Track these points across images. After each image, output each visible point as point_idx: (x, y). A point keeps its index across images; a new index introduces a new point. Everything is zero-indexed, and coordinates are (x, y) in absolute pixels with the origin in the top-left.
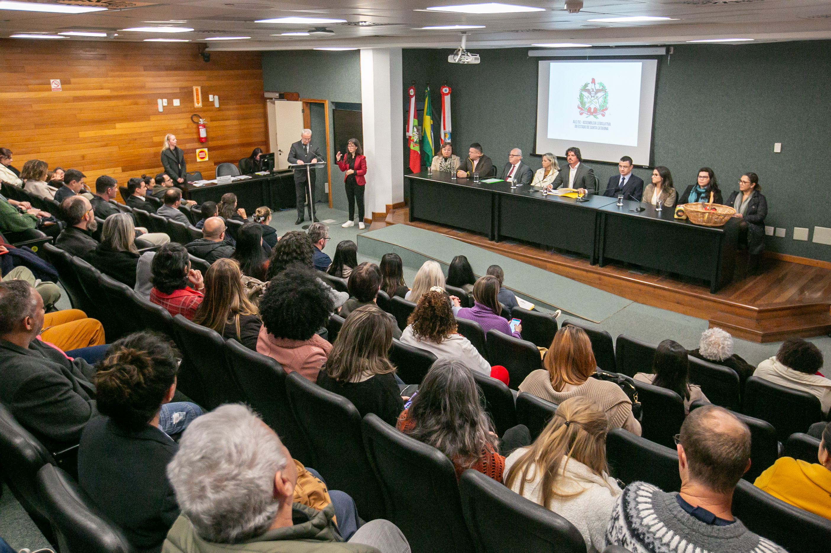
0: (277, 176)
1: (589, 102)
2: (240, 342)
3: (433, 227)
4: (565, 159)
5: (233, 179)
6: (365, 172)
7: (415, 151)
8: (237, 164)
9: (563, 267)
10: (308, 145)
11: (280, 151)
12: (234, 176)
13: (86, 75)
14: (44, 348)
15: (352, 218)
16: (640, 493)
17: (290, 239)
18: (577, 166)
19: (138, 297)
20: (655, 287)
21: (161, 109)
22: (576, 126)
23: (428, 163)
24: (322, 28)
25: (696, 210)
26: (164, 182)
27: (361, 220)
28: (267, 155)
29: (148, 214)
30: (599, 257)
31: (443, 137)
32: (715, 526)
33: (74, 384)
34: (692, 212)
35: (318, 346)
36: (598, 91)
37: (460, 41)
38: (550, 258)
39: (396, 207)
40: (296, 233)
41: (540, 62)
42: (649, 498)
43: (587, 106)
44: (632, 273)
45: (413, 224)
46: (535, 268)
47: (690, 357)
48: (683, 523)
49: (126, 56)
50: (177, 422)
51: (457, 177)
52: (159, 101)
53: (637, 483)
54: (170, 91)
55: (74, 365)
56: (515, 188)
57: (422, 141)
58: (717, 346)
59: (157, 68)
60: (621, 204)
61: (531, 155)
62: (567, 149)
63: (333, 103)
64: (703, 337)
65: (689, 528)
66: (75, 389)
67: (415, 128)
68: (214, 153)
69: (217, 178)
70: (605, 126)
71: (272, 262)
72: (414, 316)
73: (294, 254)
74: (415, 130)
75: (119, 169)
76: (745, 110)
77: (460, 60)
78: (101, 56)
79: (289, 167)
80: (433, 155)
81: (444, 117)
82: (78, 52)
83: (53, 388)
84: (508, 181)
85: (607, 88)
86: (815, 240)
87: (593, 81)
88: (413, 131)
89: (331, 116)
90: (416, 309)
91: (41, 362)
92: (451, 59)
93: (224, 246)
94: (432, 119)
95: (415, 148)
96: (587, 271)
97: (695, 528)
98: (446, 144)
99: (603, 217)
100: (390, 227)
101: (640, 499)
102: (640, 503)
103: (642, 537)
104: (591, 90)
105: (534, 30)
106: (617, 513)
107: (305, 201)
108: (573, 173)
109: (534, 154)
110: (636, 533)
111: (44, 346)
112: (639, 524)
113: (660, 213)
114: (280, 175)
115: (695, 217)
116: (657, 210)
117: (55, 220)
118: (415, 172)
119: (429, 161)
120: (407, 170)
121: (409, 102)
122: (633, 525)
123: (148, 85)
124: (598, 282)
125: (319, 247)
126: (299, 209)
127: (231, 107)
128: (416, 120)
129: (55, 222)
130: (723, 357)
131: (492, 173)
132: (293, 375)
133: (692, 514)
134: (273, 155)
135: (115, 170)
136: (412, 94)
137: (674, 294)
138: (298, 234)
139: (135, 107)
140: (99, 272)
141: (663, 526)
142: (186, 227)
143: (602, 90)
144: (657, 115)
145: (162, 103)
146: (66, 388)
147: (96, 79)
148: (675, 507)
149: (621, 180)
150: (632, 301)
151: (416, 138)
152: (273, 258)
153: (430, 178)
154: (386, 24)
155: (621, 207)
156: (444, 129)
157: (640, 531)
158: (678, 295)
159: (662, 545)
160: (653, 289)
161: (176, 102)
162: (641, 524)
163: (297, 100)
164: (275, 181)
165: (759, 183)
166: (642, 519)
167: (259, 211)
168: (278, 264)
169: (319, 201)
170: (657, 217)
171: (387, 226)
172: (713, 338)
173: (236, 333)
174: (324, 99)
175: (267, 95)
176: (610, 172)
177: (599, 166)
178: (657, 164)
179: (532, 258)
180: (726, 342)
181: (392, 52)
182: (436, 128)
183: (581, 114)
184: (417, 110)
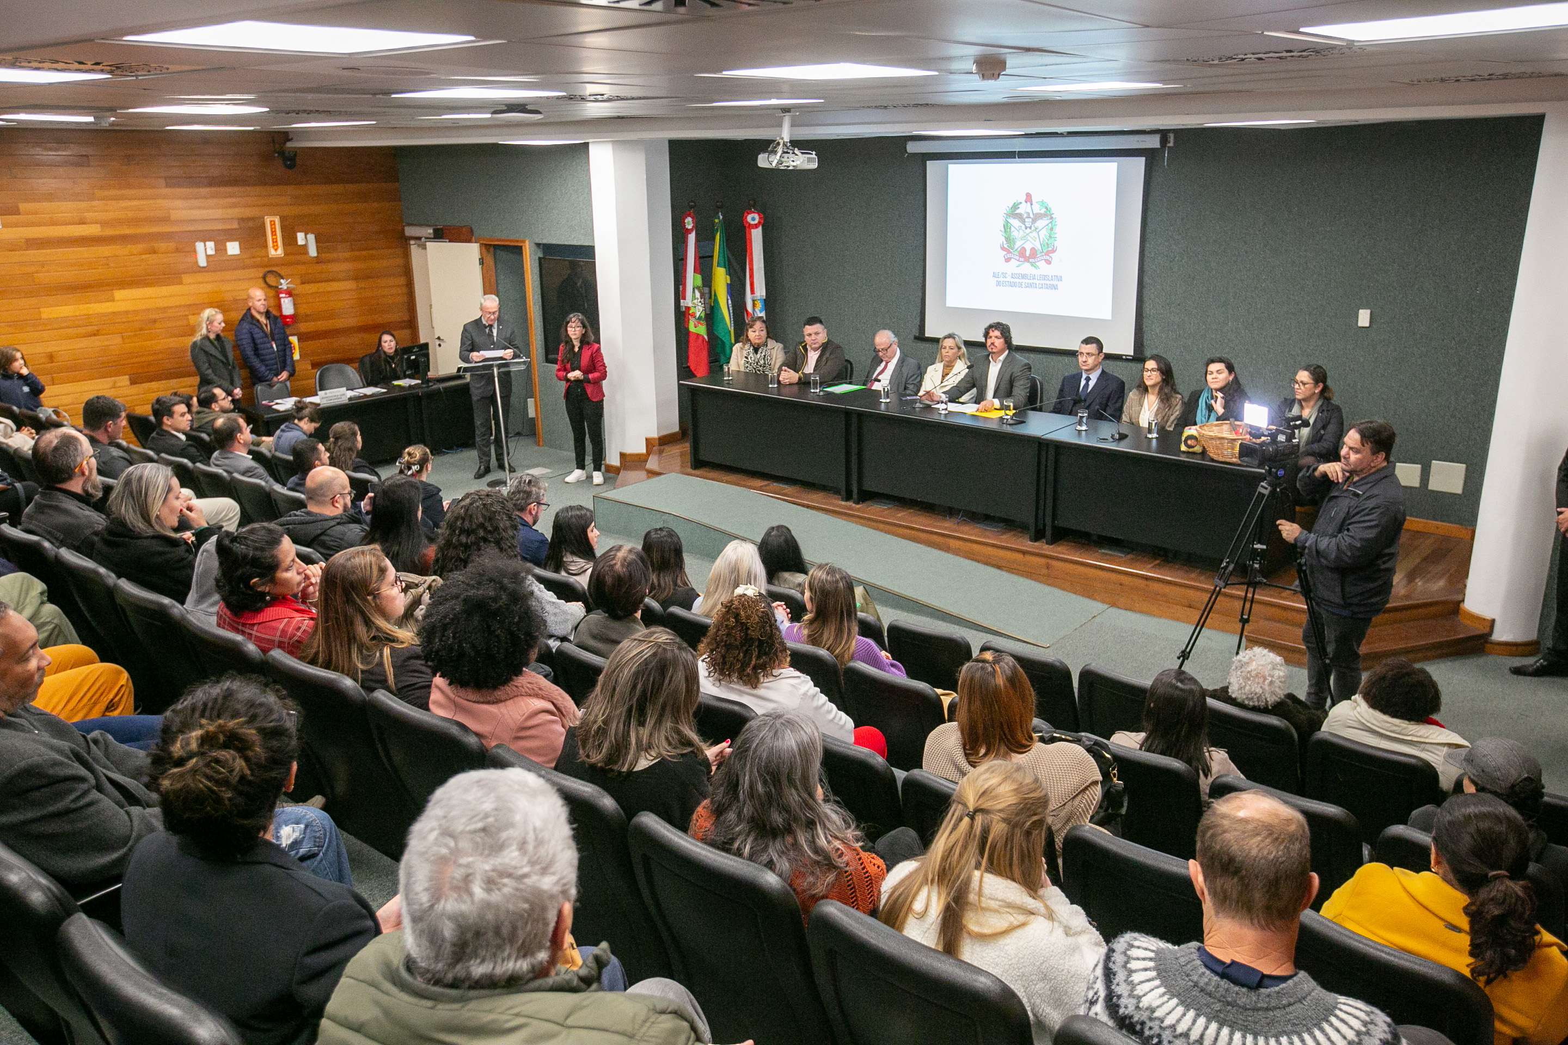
0: (435, 387)
1: (1022, 239)
2: (395, 695)
3: (733, 477)
4: (982, 345)
5: (350, 394)
6: (604, 376)
7: (698, 335)
8: (357, 365)
9: (982, 547)
10: (496, 325)
11: (439, 338)
12: (352, 390)
13: (50, 197)
14: (34, 714)
15: (581, 466)
16: (1134, 953)
17: (471, 504)
18: (1002, 358)
19: (195, 621)
20: (1147, 578)
21: (202, 262)
22: (998, 284)
23: (722, 359)
24: (520, 107)
25: (1220, 435)
26: (216, 402)
27: (598, 468)
28: (413, 347)
29: (190, 464)
30: (1045, 525)
31: (749, 308)
32: (1262, 990)
33: (97, 778)
34: (1212, 438)
35: (543, 698)
36: (1037, 217)
37: (780, 125)
38: (956, 531)
39: (665, 441)
40: (483, 493)
41: (928, 162)
42: (1151, 959)
43: (1018, 244)
44: (1106, 554)
45: (698, 472)
46: (929, 549)
47: (1210, 701)
48: (1210, 995)
49: (128, 159)
50: (289, 842)
51: (779, 382)
52: (200, 246)
53: (1128, 937)
54: (220, 226)
55: (92, 745)
56: (888, 400)
57: (711, 316)
58: (1261, 680)
59: (191, 181)
60: (1084, 428)
61: (916, 338)
62: (987, 325)
63: (538, 245)
64: (1236, 664)
65: (1220, 1001)
66: (99, 788)
67: (697, 291)
68: (312, 345)
69: (319, 393)
70: (1052, 282)
71: (441, 549)
72: (708, 644)
73: (481, 533)
74: (698, 295)
75: (124, 380)
76: (1306, 251)
77: (780, 163)
78: (76, 159)
79: (459, 369)
80: (733, 341)
81: (751, 270)
82: (32, 151)
83: (62, 786)
84: (873, 388)
85: (1053, 211)
86: (1432, 486)
87: (1029, 198)
88: (694, 297)
89: (537, 270)
90: (712, 631)
91: (34, 740)
92: (763, 161)
93: (344, 523)
94: (729, 273)
95: (698, 328)
96: (1024, 553)
97: (1229, 999)
98: (754, 320)
99: (1052, 452)
100: (656, 479)
101: (1133, 965)
102: (1135, 971)
103: (1138, 1027)
104: (1025, 216)
105: (916, 105)
106: (1096, 993)
107: (491, 435)
108: (994, 370)
109: (921, 337)
110: (1127, 1022)
111: (33, 711)
112: (1133, 1008)
113: (1154, 442)
114: (441, 386)
115: (1218, 448)
116: (1150, 436)
117: (9, 481)
118: (699, 375)
119: (725, 355)
120: (684, 371)
121: (685, 242)
122: (1121, 1011)
123: (175, 215)
124: (1044, 571)
125: (529, 519)
126: (480, 449)
127: (341, 255)
128: (699, 277)
129: (9, 484)
130: (1272, 700)
131: (844, 375)
132: (500, 751)
133: (1223, 976)
134: (426, 346)
135: (115, 382)
136: (689, 227)
137: (1182, 590)
138: (488, 495)
139: (152, 259)
140: (113, 575)
141: (1177, 1005)
142: (267, 489)
143: (1045, 215)
144: (1147, 260)
145: (204, 250)
146: (84, 786)
147: (70, 205)
148: (1195, 968)
149: (1083, 382)
150: (1106, 606)
151: (699, 311)
152: (441, 541)
153: (729, 385)
154: (640, 98)
155: (1084, 433)
156: (752, 292)
157: (1136, 1019)
158: (1191, 593)
159: (1175, 1037)
160: (1144, 582)
161: (233, 248)
162: (1137, 1007)
163: (469, 241)
164: (433, 396)
165: (1329, 382)
166: (1139, 998)
167: (409, 454)
168: (452, 553)
169: (518, 434)
170: (1149, 450)
171: (648, 478)
172: (1253, 666)
173: (386, 681)
174: (522, 238)
175: (410, 231)
176: (1062, 368)
177: (1041, 356)
178: (1148, 353)
179: (923, 531)
180: (1276, 673)
181: (649, 147)
182: (737, 291)
183: (1008, 260)
184: (700, 258)
